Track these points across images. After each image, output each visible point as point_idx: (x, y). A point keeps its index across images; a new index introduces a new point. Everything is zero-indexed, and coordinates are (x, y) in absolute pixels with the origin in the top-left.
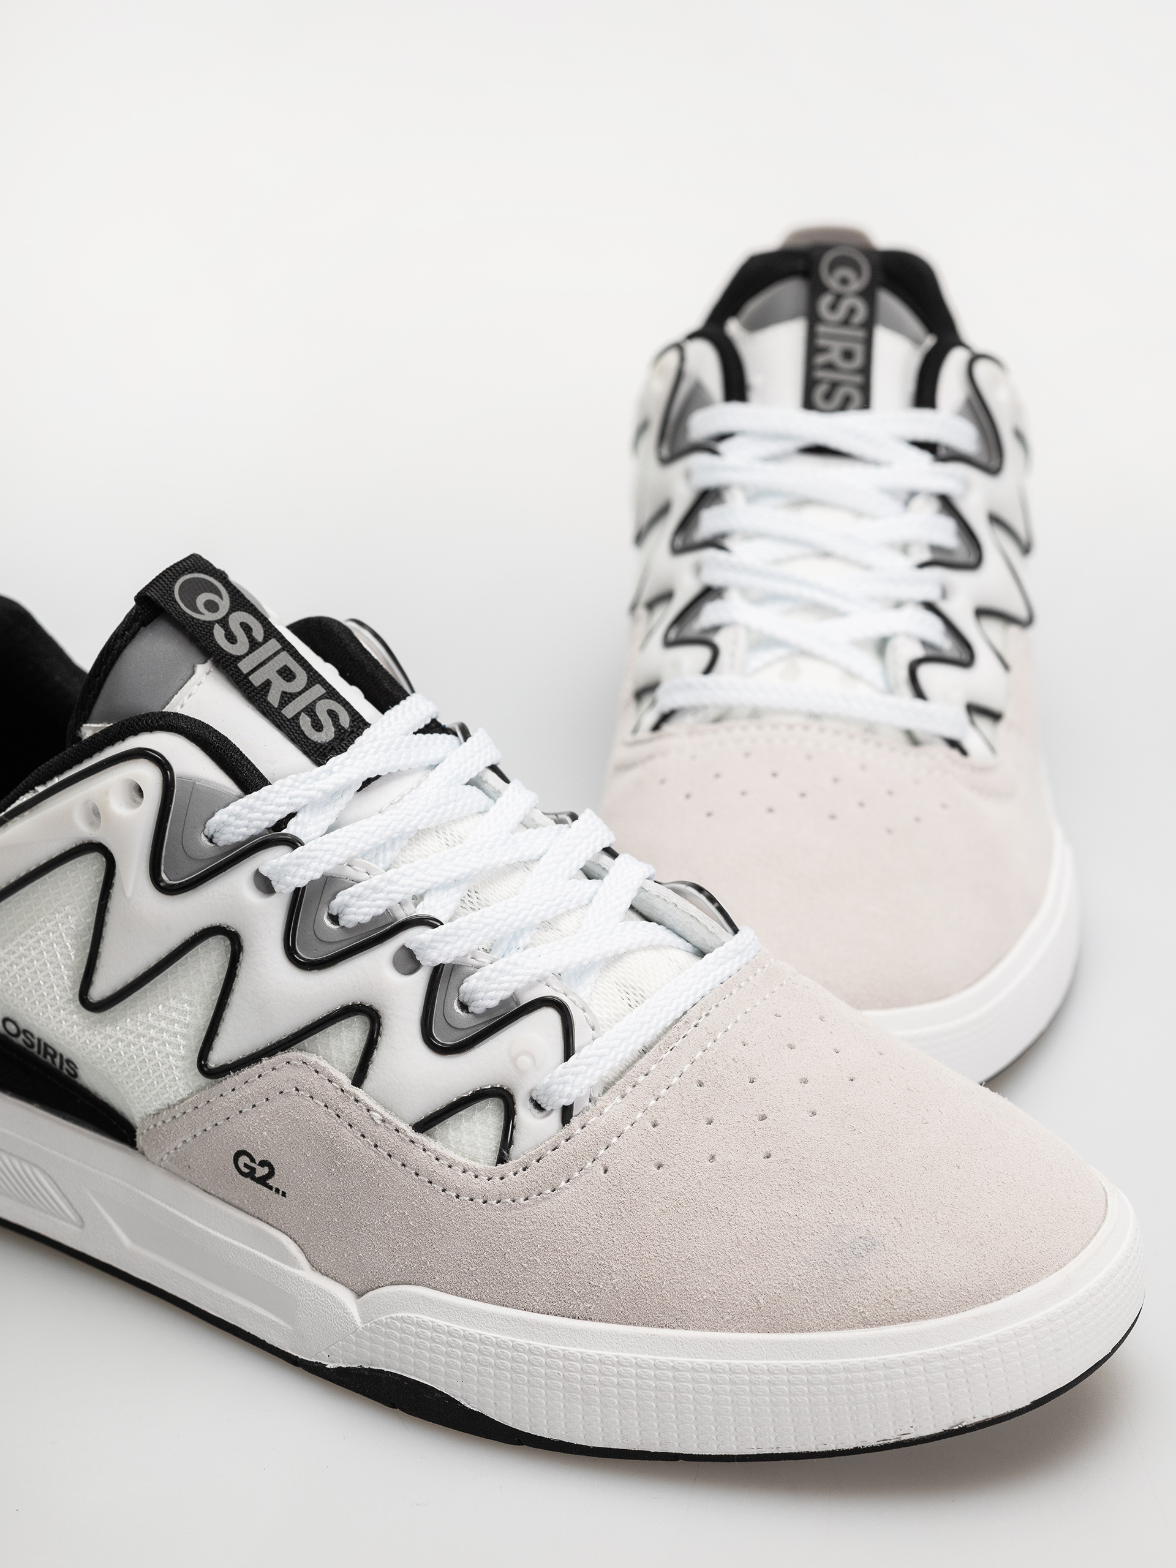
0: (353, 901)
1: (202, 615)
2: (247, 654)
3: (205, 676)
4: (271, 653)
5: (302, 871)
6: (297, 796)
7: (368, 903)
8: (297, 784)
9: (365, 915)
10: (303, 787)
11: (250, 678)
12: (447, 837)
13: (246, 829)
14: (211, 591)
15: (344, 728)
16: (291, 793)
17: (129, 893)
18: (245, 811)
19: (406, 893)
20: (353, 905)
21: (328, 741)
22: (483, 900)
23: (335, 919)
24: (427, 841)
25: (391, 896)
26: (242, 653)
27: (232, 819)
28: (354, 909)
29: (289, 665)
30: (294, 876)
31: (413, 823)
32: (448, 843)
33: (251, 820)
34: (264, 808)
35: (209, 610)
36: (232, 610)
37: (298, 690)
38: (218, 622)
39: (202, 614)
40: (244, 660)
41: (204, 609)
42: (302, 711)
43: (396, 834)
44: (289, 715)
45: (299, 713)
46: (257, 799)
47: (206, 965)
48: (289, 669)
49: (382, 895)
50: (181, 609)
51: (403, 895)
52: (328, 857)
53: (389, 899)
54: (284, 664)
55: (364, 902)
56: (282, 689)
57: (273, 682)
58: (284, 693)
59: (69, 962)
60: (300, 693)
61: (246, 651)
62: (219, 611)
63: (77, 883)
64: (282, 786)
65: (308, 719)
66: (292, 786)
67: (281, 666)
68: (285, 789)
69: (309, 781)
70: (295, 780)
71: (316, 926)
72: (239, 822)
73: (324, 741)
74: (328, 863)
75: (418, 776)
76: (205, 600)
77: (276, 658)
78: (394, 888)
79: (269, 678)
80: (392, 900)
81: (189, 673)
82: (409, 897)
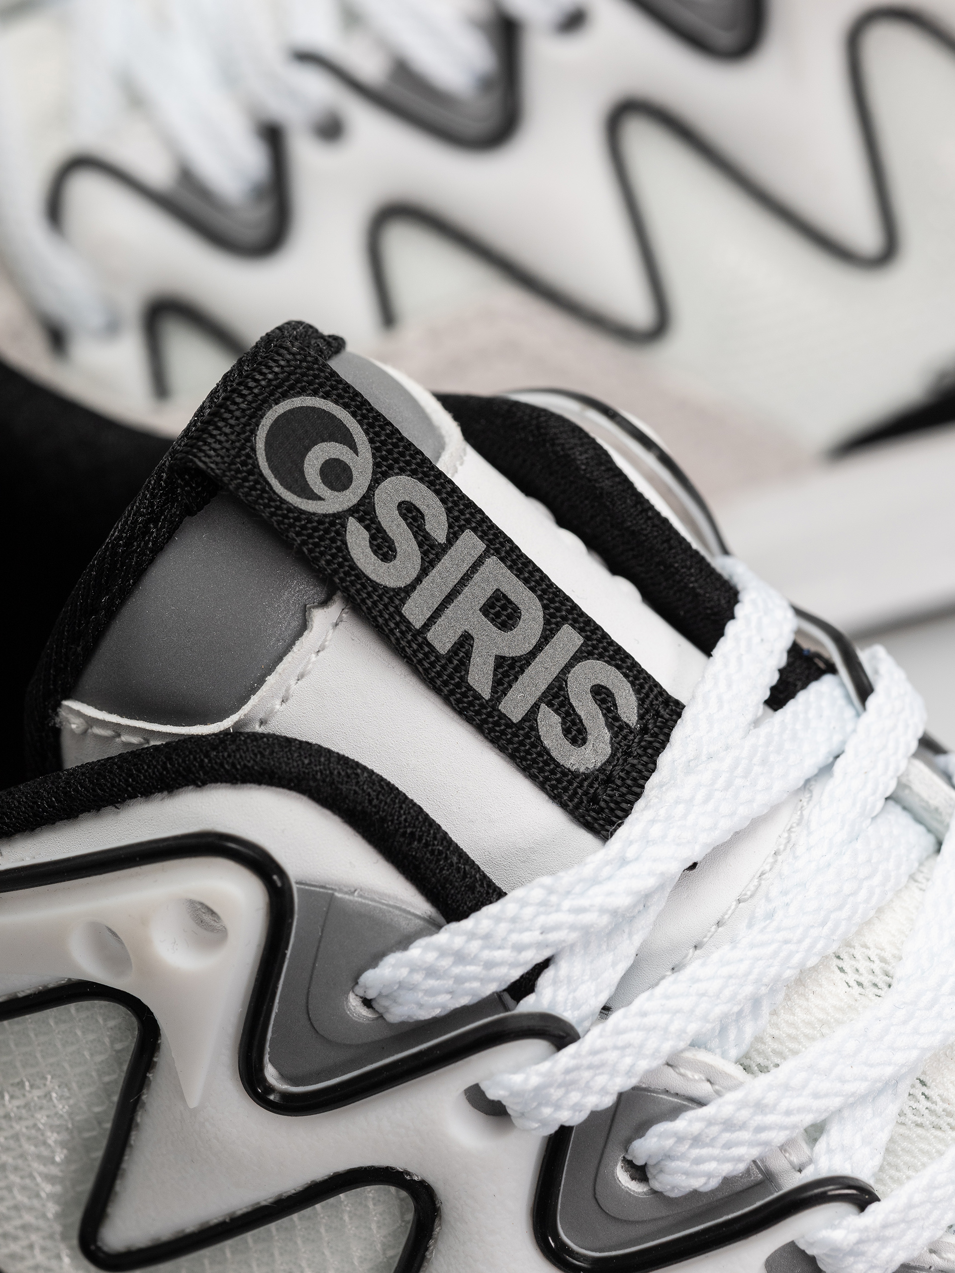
0: (683, 1148)
1: (319, 502)
2: (418, 580)
3: (331, 631)
4: (465, 567)
5: (575, 1097)
6: (556, 928)
7: (716, 1152)
8: (554, 899)
9: (709, 1176)
10: (566, 904)
11: (430, 636)
12: (859, 966)
13: (448, 997)
14: (332, 438)
15: (627, 725)
16: (542, 920)
17: (193, 1101)
18: (446, 963)
19: (794, 1127)
20: (683, 1157)
21: (599, 764)
22: (938, 1100)
23: (640, 1173)
24: (821, 986)
25: (764, 1136)
26: (408, 581)
27: (418, 977)
28: (686, 1165)
29: (505, 589)
30: (558, 1106)
31: (796, 959)
32: (861, 979)
33: (459, 980)
34: (486, 955)
35: (332, 487)
36: (380, 475)
37: (528, 647)
38: (352, 511)
39: (320, 498)
40: (415, 595)
41: (322, 485)
42: (541, 700)
43: (763, 988)
44: (516, 716)
45: (535, 709)
46: (472, 936)
47: (357, 1228)
48: (505, 596)
49: (745, 1135)
50: (274, 492)
51: (787, 1132)
52: (628, 1061)
53: (759, 1144)
54: (495, 588)
55: (705, 1151)
56: (496, 652)
57: (475, 636)
58: (500, 661)
59: (54, 1170)
60: (533, 654)
61: (414, 575)
62: (354, 484)
63: (72, 1044)
64: (523, 903)
65: (556, 719)
66: (543, 903)
67: (489, 594)
68: (529, 911)
69: (577, 889)
70: (551, 891)
71: (598, 1188)
72: (432, 983)
73: (591, 766)
74: (629, 1073)
75: (785, 818)
76: (322, 461)
77: (477, 577)
78: (770, 1119)
79: (466, 628)
80: (766, 1144)
81: (295, 624)
82: (798, 1132)
